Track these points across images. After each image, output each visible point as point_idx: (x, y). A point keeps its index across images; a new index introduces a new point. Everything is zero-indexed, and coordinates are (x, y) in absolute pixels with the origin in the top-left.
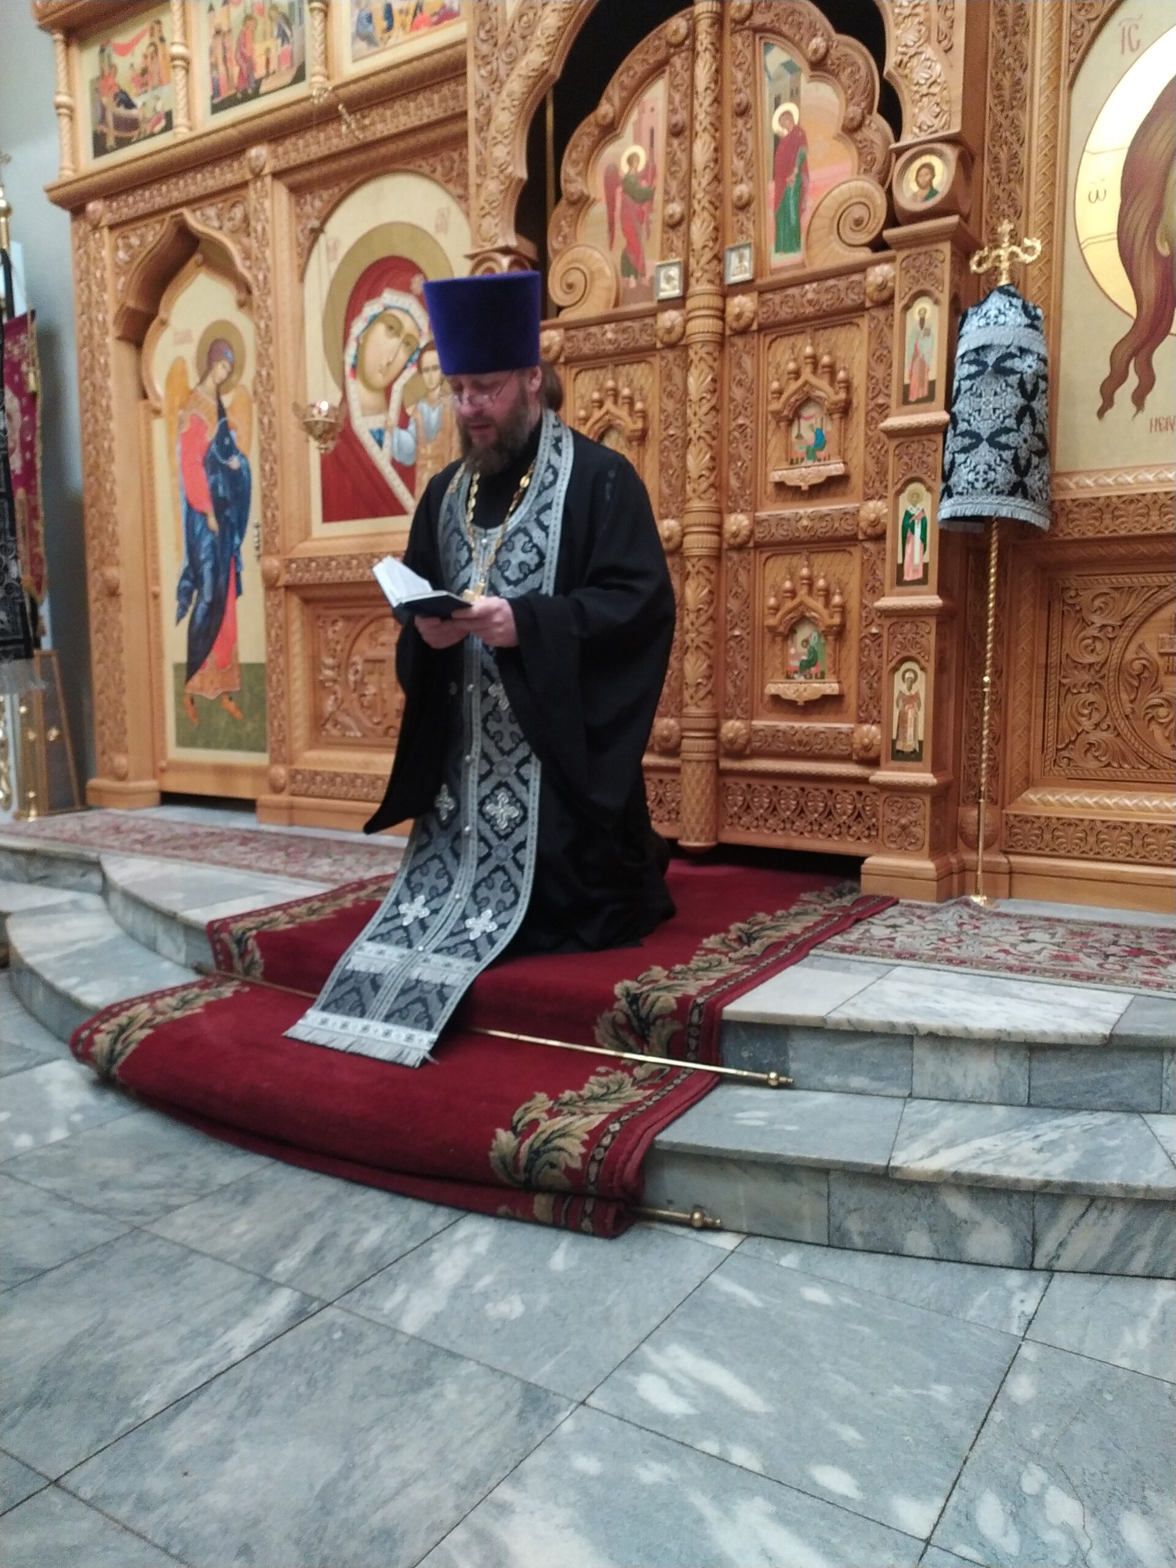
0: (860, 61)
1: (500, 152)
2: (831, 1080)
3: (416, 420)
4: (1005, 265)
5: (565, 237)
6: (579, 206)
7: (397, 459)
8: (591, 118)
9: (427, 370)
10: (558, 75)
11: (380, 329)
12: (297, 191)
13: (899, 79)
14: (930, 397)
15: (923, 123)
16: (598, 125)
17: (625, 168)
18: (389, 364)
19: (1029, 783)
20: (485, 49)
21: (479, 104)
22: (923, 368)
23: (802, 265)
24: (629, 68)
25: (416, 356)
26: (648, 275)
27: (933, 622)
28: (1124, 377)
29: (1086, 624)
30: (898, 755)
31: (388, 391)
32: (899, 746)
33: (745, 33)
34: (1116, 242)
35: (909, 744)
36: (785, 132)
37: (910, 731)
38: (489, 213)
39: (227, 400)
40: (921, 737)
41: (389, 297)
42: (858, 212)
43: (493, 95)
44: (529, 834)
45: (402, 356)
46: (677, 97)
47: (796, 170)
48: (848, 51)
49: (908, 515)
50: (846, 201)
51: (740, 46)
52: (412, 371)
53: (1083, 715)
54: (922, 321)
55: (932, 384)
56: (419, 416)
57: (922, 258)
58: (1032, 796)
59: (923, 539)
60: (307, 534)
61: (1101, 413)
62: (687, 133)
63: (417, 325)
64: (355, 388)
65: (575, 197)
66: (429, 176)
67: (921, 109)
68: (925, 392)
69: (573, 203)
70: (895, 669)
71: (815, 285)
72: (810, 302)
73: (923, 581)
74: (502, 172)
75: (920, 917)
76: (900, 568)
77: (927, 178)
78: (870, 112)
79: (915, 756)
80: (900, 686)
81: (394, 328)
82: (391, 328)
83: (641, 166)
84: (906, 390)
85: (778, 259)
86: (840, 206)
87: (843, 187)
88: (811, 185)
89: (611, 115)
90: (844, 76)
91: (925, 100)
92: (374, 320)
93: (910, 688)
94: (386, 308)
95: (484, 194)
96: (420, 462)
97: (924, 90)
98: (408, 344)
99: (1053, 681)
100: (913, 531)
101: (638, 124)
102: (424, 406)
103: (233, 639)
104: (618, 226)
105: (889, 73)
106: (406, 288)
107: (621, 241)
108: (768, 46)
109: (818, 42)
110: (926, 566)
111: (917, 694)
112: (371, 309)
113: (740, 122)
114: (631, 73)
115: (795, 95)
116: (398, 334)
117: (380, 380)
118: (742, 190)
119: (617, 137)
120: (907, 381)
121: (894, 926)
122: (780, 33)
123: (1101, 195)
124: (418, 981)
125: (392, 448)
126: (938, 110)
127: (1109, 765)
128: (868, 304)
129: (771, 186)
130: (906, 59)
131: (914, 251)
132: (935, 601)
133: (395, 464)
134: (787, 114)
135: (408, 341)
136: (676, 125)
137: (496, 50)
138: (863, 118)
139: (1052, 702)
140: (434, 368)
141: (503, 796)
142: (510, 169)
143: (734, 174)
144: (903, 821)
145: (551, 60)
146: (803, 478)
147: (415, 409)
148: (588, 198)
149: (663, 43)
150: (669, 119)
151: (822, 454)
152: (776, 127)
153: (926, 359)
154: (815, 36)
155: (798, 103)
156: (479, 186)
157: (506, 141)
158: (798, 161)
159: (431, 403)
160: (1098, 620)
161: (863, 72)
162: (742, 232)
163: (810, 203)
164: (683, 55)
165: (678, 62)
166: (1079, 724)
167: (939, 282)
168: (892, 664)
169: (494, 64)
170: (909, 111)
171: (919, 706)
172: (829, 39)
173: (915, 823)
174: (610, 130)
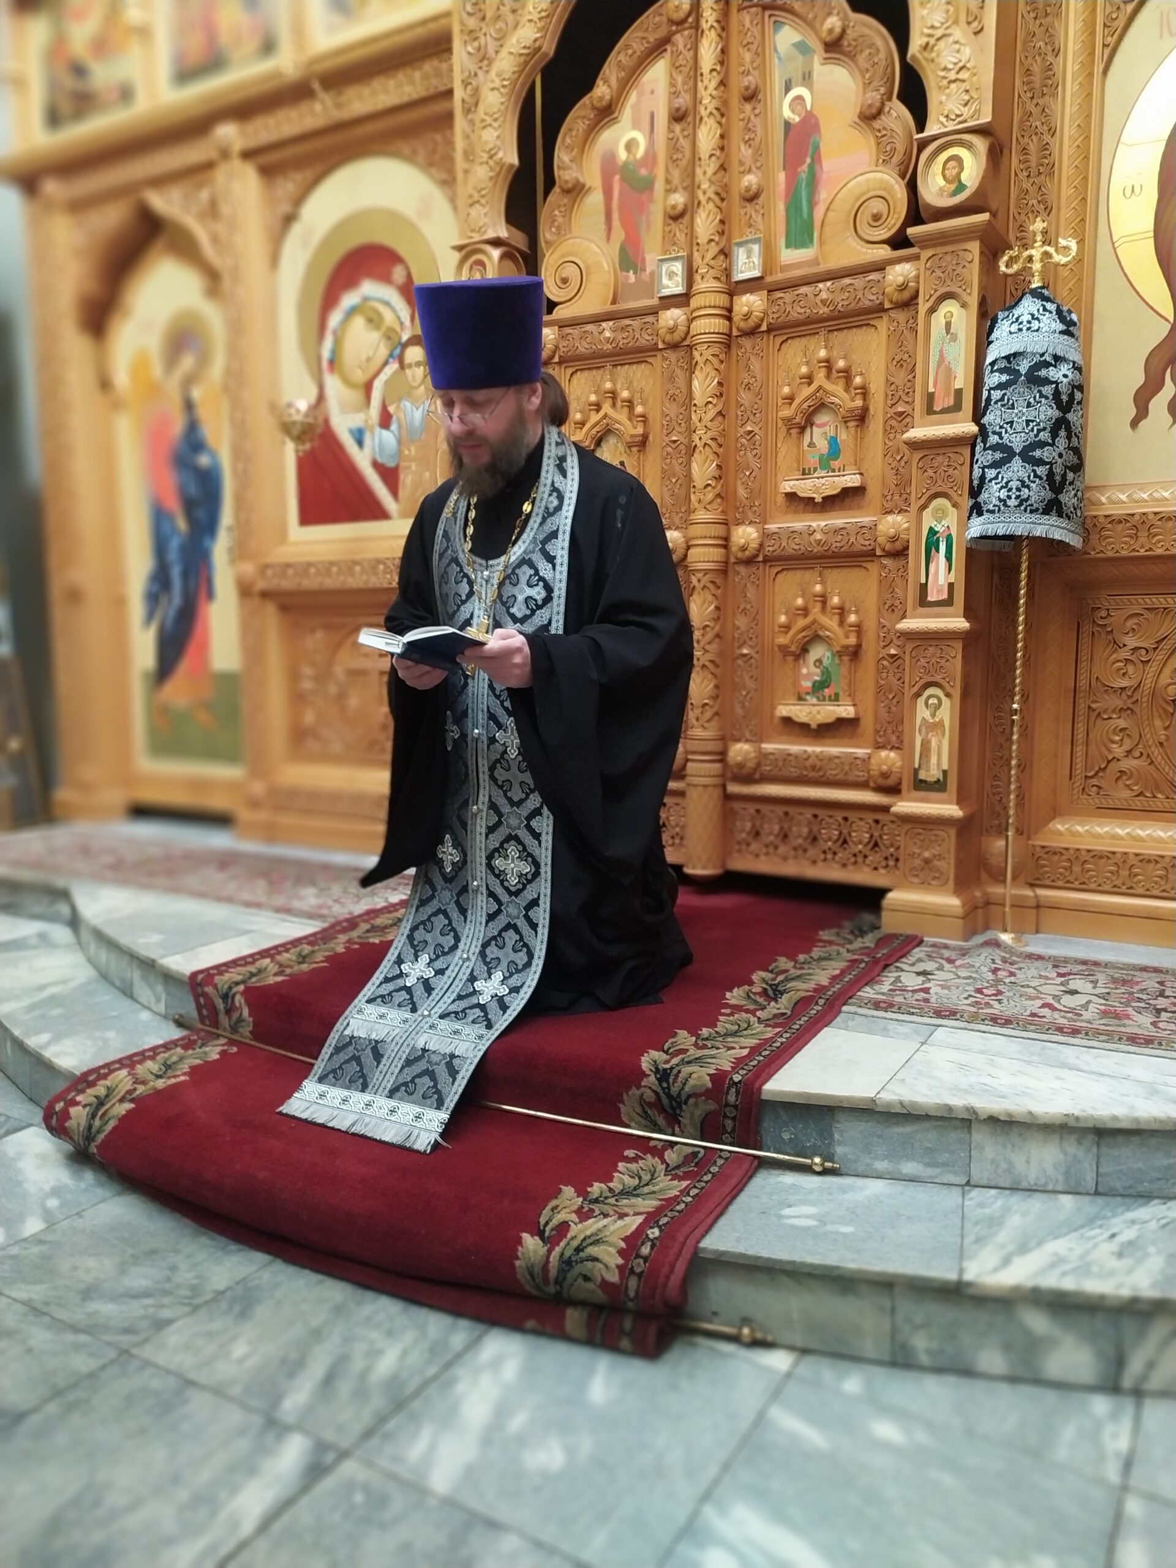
0: (879, 43)
1: (489, 136)
2: (881, 1165)
3: (398, 419)
4: (1037, 266)
5: (558, 228)
6: (574, 194)
7: (379, 460)
8: (586, 100)
9: (410, 366)
10: (552, 53)
11: (359, 322)
12: (268, 172)
13: (924, 63)
14: (957, 407)
15: (951, 111)
16: (594, 108)
17: (623, 155)
18: (369, 360)
19: (1055, 813)
20: (472, 23)
21: (466, 84)
22: (949, 375)
23: (815, 262)
24: (628, 47)
25: (398, 351)
26: (648, 270)
27: (959, 646)
28: (1161, 385)
29: (1118, 646)
30: (920, 785)
31: (368, 387)
32: (922, 775)
33: (754, 10)
34: (1152, 240)
35: (932, 773)
36: (797, 119)
37: (934, 760)
38: (478, 202)
39: (197, 393)
40: (945, 766)
41: (369, 288)
42: (877, 206)
43: (480, 73)
44: (543, 891)
45: (383, 351)
46: (680, 79)
47: (808, 160)
48: (866, 31)
49: (932, 532)
50: (864, 194)
51: (748, 24)
52: (393, 366)
53: (1113, 742)
54: (948, 325)
55: (959, 393)
56: (402, 416)
57: (948, 258)
58: (1059, 826)
59: (949, 557)
60: (282, 536)
61: (1134, 424)
62: (690, 119)
63: (399, 318)
64: (333, 385)
65: (570, 185)
66: (410, 159)
67: (948, 96)
68: (951, 402)
69: (567, 192)
70: (918, 695)
71: (829, 284)
72: (824, 302)
73: (949, 602)
74: (491, 157)
75: (950, 961)
76: (924, 588)
77: (955, 172)
78: (890, 99)
79: (939, 786)
80: (922, 712)
81: (375, 320)
82: (370, 320)
83: (640, 153)
84: (930, 398)
85: (788, 256)
86: (858, 199)
87: (860, 179)
88: (824, 176)
89: (608, 97)
90: (862, 58)
91: (953, 86)
92: (352, 312)
93: (933, 715)
94: (366, 299)
95: (472, 181)
96: (403, 464)
97: (952, 75)
98: (389, 338)
99: (1082, 706)
100: (937, 551)
101: (636, 108)
102: (407, 405)
103: (204, 647)
104: (615, 216)
105: (913, 57)
106: (385, 278)
107: (619, 234)
108: (778, 25)
109: (833, 22)
110: (951, 586)
111: (941, 722)
112: (349, 299)
113: (748, 107)
114: (630, 52)
115: (807, 79)
116: (378, 327)
117: (360, 377)
118: (750, 180)
119: (615, 120)
120: (931, 389)
121: (924, 973)
122: (791, 11)
123: (1137, 190)
124: (424, 1050)
125: (373, 449)
126: (967, 97)
127: (1141, 794)
128: (887, 305)
129: (782, 177)
130: (932, 41)
131: (939, 250)
132: (961, 623)
133: (376, 465)
134: (799, 98)
135: (389, 335)
136: (678, 110)
137: (483, 25)
138: (883, 104)
139: (1081, 728)
140: (418, 364)
141: (512, 850)
142: (500, 154)
143: (741, 163)
144: (927, 854)
145: (544, 37)
146: (817, 490)
147: (398, 407)
148: (583, 186)
149: (665, 19)
150: (670, 102)
151: (835, 464)
152: (787, 113)
153: (952, 366)
154: (830, 14)
155: (810, 88)
156: (466, 172)
157: (496, 124)
158: (810, 151)
159: (415, 402)
160: (1131, 642)
161: (882, 55)
162: (750, 226)
163: (823, 195)
164: (686, 33)
165: (680, 40)
166: (1110, 751)
167: (965, 284)
168: (915, 689)
169: (482, 40)
170: (934, 98)
171: (943, 734)
172: (845, 19)
173: (940, 857)
174: (607, 113)
